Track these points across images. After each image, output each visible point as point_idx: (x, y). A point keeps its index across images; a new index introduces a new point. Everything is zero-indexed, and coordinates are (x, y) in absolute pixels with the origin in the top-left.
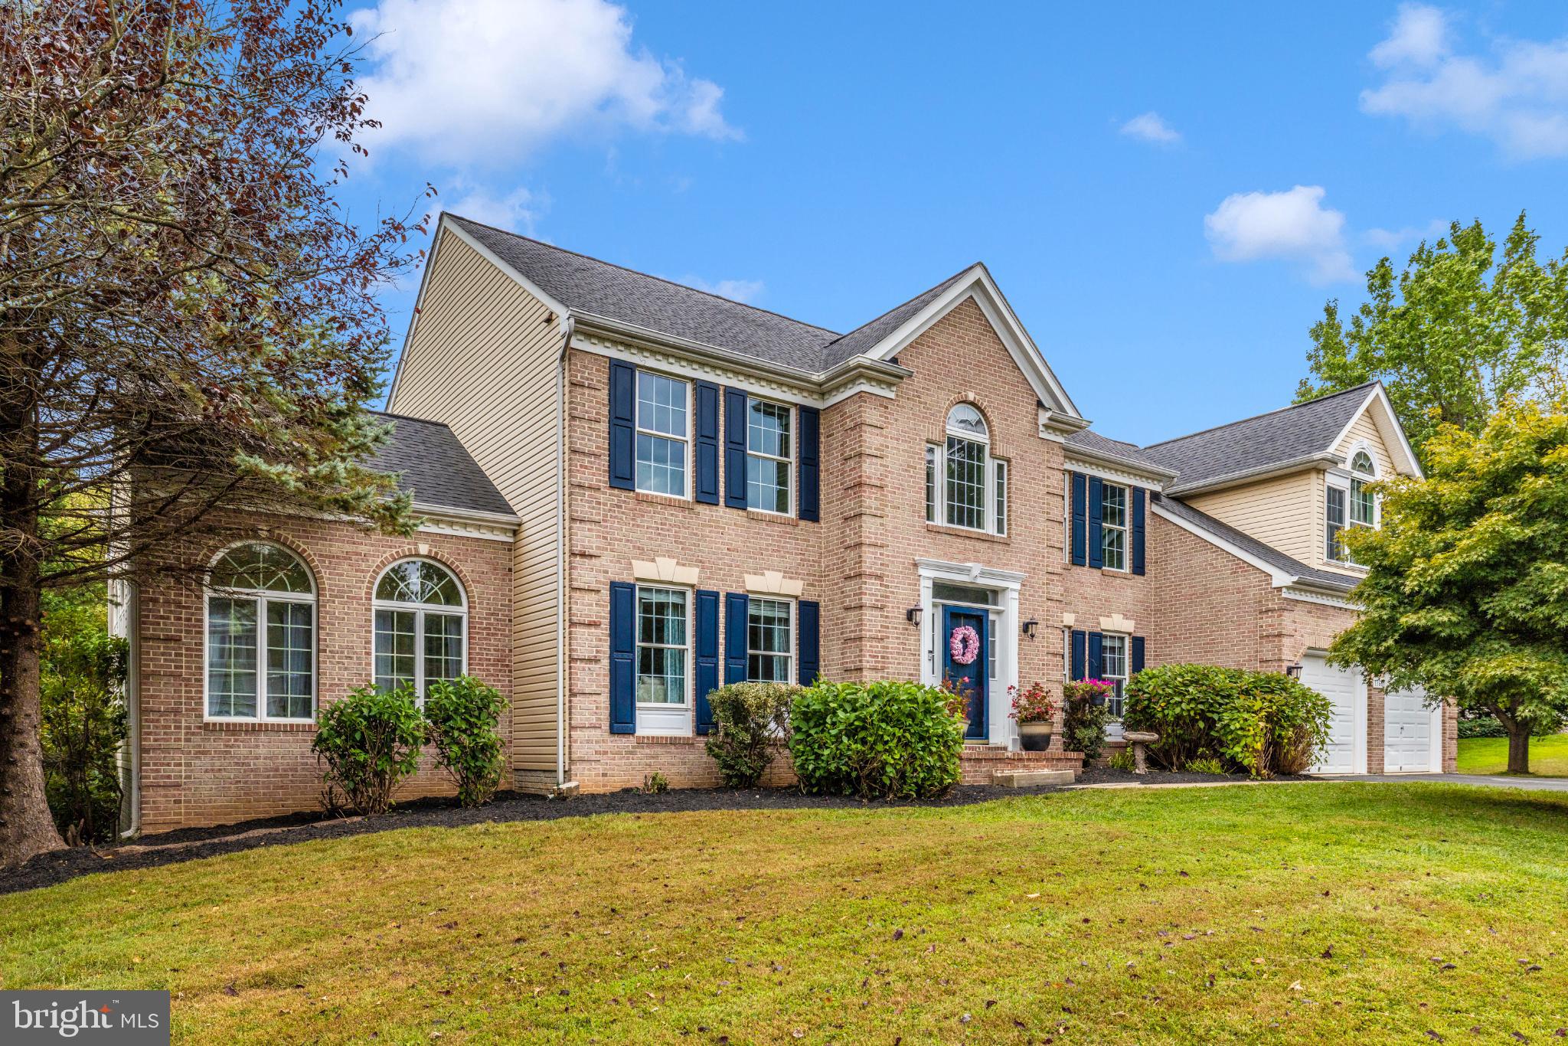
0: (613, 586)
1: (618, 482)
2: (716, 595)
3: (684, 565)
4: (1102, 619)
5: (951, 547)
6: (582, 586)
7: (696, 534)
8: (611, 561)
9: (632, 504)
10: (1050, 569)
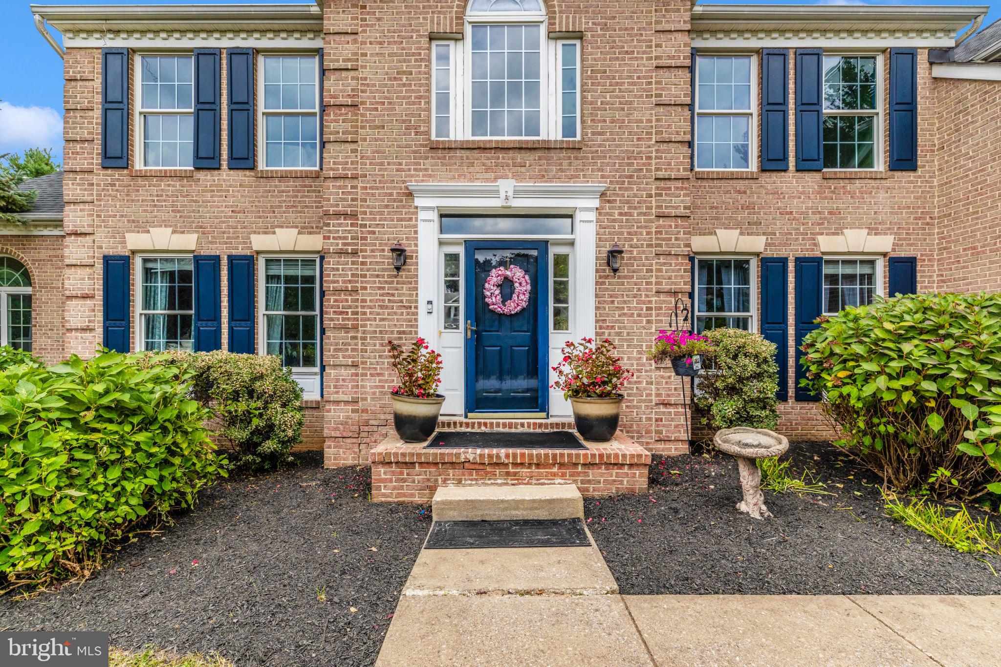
0: (107, 259)
1: (109, 163)
2: (217, 259)
3: (183, 232)
4: (820, 239)
5: (472, 164)
6: (74, 262)
7: (196, 201)
8: (106, 237)
9: (126, 180)
10: (661, 174)
